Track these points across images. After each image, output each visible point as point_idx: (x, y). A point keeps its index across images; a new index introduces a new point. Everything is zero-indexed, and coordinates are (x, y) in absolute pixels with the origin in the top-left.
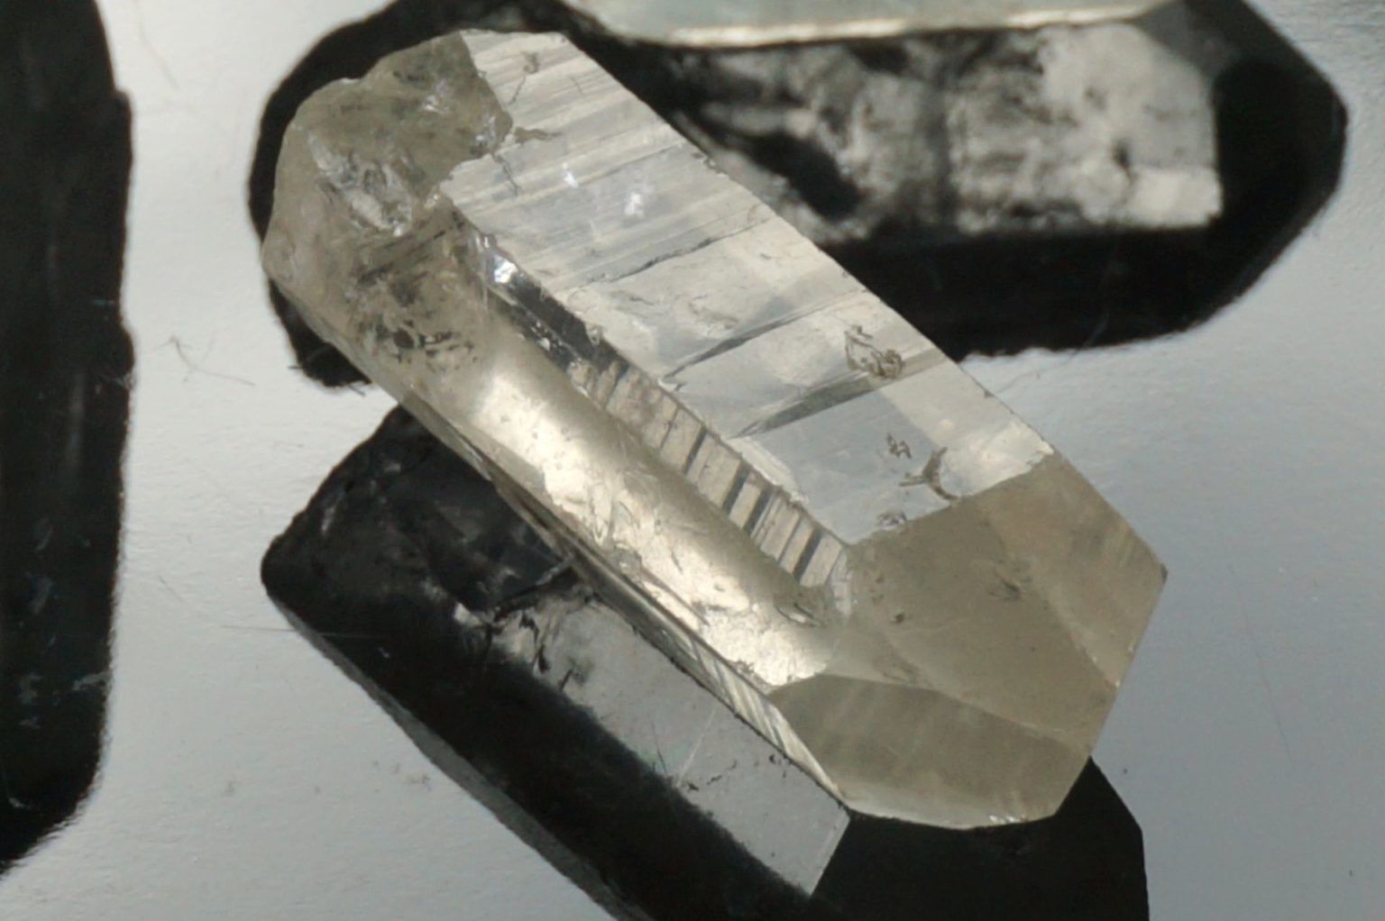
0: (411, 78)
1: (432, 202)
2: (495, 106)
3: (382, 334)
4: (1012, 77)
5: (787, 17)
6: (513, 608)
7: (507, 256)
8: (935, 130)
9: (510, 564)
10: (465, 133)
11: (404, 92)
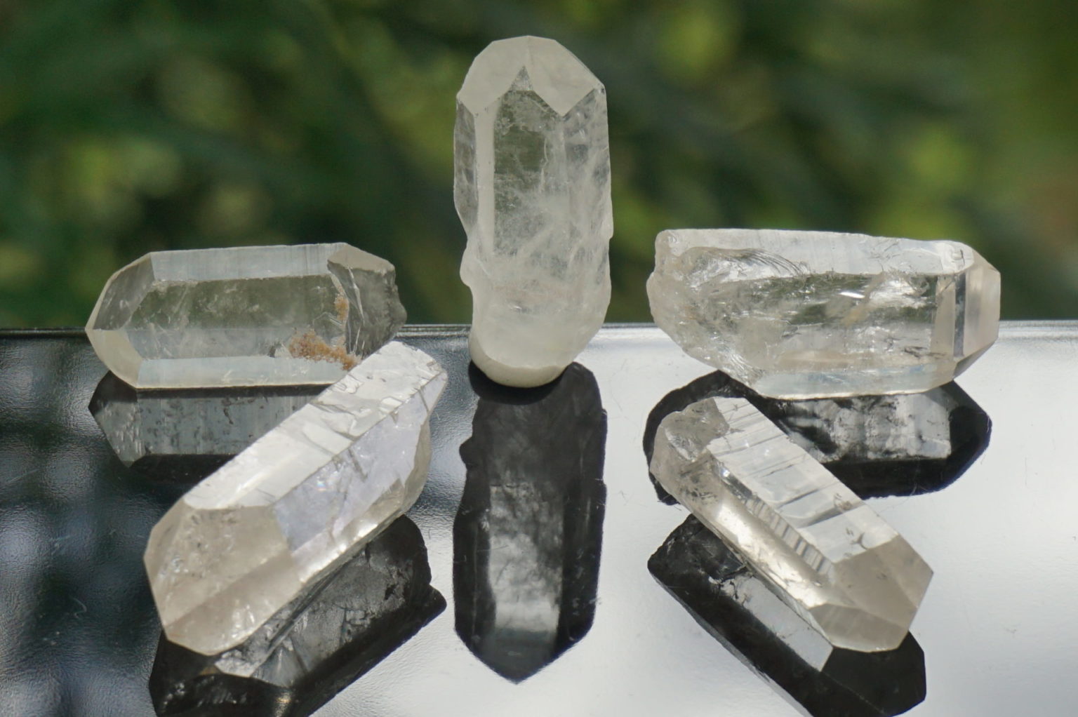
0: (697, 412)
1: (704, 451)
2: (724, 421)
3: (688, 492)
4: (885, 410)
5: (815, 391)
6: (728, 579)
7: (727, 469)
8: (861, 427)
9: (726, 564)
10: (715, 430)
11: (695, 416)
